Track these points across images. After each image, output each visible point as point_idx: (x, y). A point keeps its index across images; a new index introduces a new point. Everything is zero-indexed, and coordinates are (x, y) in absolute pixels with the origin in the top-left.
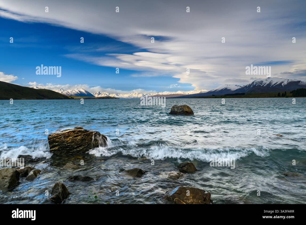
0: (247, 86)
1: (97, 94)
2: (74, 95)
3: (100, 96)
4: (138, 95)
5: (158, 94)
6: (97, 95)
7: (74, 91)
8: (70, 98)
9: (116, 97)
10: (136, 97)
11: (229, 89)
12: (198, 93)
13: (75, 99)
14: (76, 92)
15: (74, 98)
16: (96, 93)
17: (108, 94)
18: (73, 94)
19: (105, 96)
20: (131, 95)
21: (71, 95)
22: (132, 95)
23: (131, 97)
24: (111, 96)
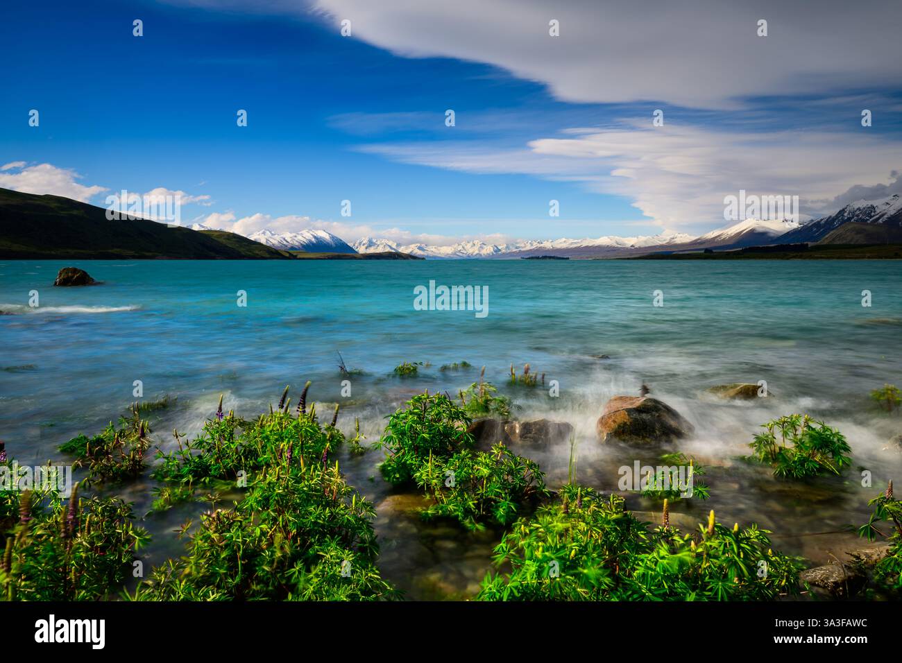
0: (823, 222)
1: (364, 244)
2: (301, 247)
3: (372, 250)
4: (481, 247)
5: (539, 245)
6: (364, 247)
7: (300, 238)
8: (287, 255)
9: (417, 255)
10: (475, 254)
11: (761, 230)
12: (664, 243)
13: (300, 259)
14: (305, 240)
15: (298, 257)
16: (360, 244)
17: (394, 246)
18: (297, 244)
19: (388, 250)
20: (460, 248)
21: (292, 248)
22: (463, 247)
23: (461, 254)
24: (404, 250)
